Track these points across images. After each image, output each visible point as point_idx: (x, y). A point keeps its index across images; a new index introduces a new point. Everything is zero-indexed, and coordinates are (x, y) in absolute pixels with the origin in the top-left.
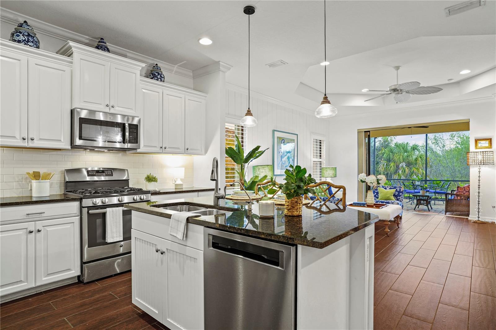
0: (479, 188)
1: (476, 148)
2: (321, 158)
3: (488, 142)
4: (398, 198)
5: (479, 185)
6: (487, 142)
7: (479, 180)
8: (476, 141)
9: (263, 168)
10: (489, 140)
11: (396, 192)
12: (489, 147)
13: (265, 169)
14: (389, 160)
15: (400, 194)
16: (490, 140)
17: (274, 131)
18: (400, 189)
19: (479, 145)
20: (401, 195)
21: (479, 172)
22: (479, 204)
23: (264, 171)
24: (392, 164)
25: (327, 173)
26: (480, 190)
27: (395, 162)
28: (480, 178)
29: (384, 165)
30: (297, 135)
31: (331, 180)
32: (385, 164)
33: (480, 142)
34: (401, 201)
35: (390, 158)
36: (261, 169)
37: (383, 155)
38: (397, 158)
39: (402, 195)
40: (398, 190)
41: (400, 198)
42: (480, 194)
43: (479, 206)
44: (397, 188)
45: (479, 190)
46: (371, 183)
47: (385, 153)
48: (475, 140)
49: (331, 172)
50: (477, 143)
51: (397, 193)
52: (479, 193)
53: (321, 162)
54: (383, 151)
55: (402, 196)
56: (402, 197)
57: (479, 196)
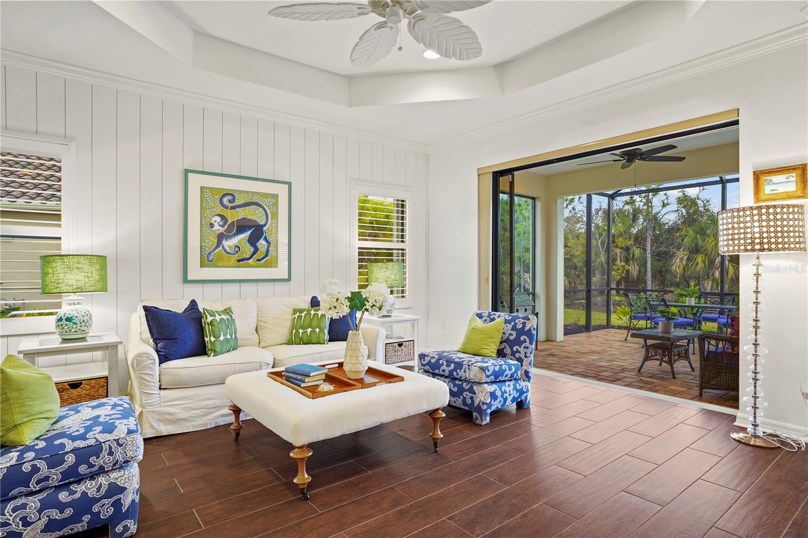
0: (756, 327)
1: (756, 197)
2: (402, 242)
3: (794, 179)
4: (515, 349)
5: (756, 321)
6: (794, 176)
7: (757, 303)
8: (758, 176)
10: (799, 172)
11: (512, 332)
12: (799, 193)
14: (695, 250)
15: (522, 338)
16: (802, 170)
17: (187, 172)
18: (524, 324)
19: (767, 190)
20: (525, 341)
22: (759, 383)
24: (700, 259)
26: (759, 336)
27: (706, 255)
28: (759, 295)
29: (682, 260)
30: (290, 184)
32: (685, 258)
33: (770, 178)
34: (523, 357)
35: (696, 245)
37: (683, 240)
38: (712, 245)
39: (528, 340)
40: (519, 326)
41: (522, 349)
42: (759, 348)
43: (755, 386)
44: (517, 321)
45: (756, 334)
47: (686, 236)
48: (754, 172)
50: (761, 182)
51: (514, 333)
52: (756, 345)
53: (403, 250)
54: (684, 233)
55: (527, 344)
56: (524, 348)
57: (756, 355)
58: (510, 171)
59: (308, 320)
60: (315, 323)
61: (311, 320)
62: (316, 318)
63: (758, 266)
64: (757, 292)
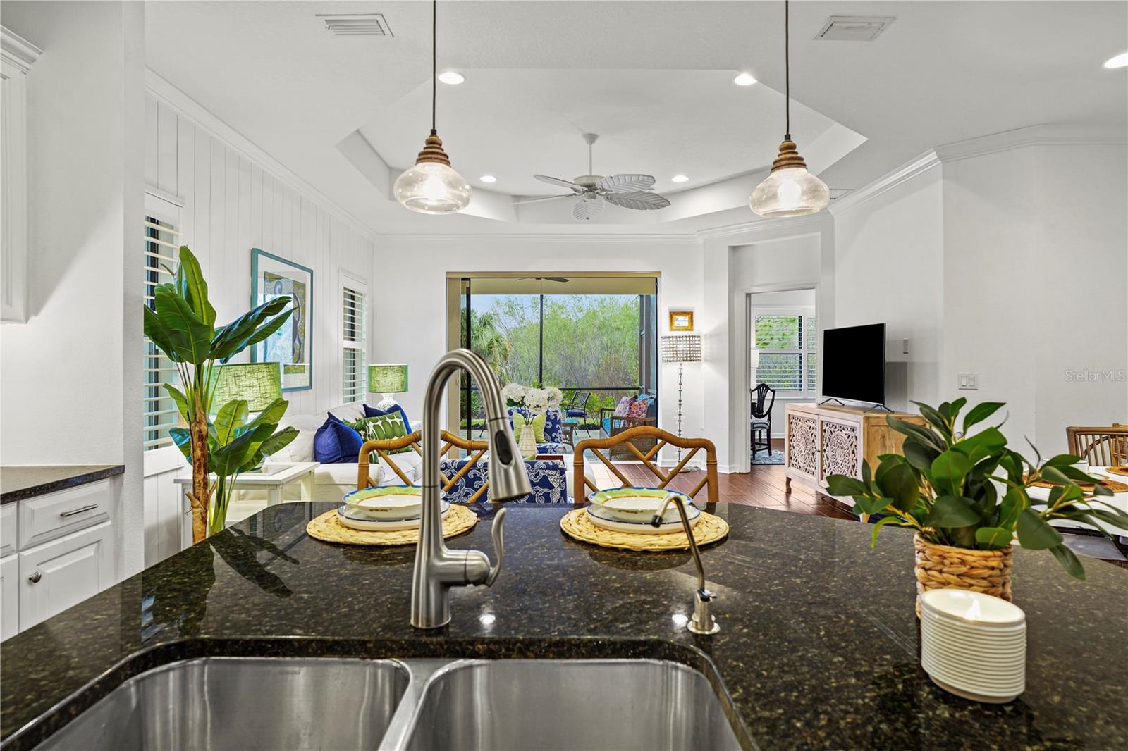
0: (680, 405)
1: (672, 330)
2: (353, 340)
4: (553, 435)
5: (679, 401)
6: (687, 318)
7: (680, 391)
8: (673, 314)
9: (254, 372)
12: (690, 328)
13: (260, 375)
15: (557, 426)
16: (690, 314)
17: (255, 253)
18: (555, 415)
19: (676, 323)
21: (681, 374)
23: (256, 383)
25: (388, 380)
26: (681, 410)
28: (682, 386)
30: (312, 273)
31: (394, 399)
33: (676, 317)
34: (559, 441)
36: (243, 378)
40: (552, 418)
41: (558, 435)
45: (679, 409)
46: (538, 406)
48: (670, 312)
49: (394, 379)
50: (673, 319)
51: (550, 423)
52: (680, 415)
53: (354, 350)
56: (559, 433)
57: (680, 421)
58: (468, 279)
59: (389, 429)
60: (397, 430)
61: (393, 428)
62: (396, 426)
63: (681, 369)
64: (681, 384)
